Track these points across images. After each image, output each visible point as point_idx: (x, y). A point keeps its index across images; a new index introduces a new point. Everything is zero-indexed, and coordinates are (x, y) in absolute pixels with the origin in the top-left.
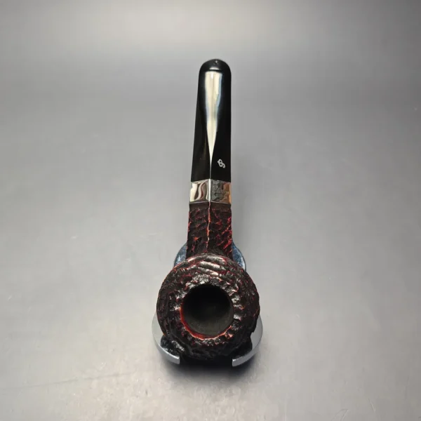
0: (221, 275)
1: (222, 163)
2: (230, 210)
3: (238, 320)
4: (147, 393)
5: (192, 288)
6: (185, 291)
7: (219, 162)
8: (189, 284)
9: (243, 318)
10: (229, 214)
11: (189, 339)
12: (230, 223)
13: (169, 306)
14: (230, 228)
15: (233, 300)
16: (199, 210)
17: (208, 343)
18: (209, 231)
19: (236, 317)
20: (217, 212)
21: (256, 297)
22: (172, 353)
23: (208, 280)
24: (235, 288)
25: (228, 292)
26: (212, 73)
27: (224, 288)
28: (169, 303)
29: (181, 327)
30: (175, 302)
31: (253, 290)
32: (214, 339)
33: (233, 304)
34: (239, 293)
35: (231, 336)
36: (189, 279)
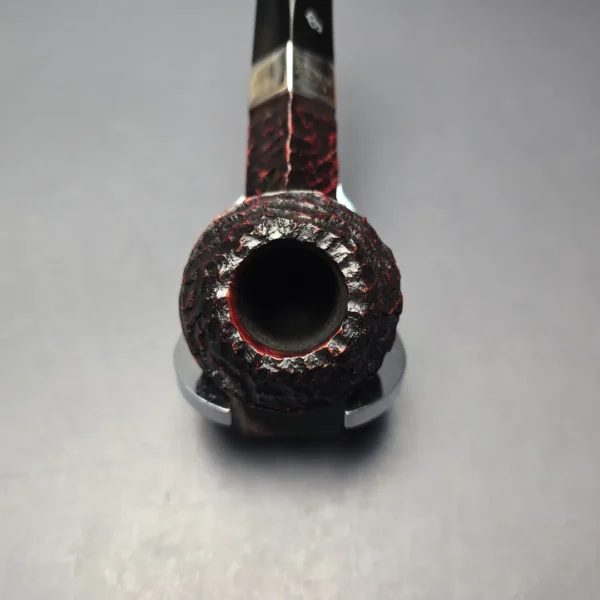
0: (316, 220)
1: (315, 20)
3: (355, 314)
4: (168, 497)
5: (255, 249)
6: (237, 255)
7: (308, 17)
8: (248, 238)
9: (368, 312)
10: (331, 127)
11: (249, 358)
12: (334, 145)
13: (203, 291)
15: (345, 271)
16: (269, 115)
17: (291, 366)
18: (289, 151)
19: (353, 307)
20: (308, 117)
21: (395, 275)
22: (214, 401)
23: (288, 231)
24: (349, 247)
25: (333, 254)
27: (324, 246)
28: (204, 284)
29: (231, 334)
30: (216, 279)
31: (388, 259)
32: (305, 358)
33: (345, 280)
34: (357, 256)
35: (342, 349)
36: (248, 230)
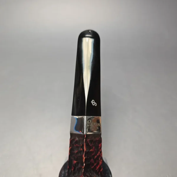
1: (94, 102)
2: (101, 138)
7: (92, 102)
10: (100, 141)
14: (101, 152)
16: (77, 139)
18: (84, 158)
20: (91, 141)
26: (87, 39)
